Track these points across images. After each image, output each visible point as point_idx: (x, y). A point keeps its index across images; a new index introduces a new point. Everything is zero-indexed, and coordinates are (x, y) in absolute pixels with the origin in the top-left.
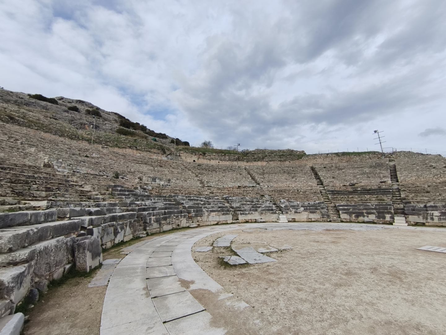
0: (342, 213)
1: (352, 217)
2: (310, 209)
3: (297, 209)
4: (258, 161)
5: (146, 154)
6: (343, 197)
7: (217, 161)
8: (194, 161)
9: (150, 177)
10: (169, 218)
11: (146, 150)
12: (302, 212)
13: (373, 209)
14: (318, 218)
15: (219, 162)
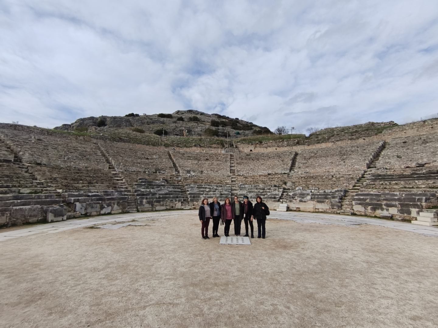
0: (356, 205)
1: (368, 210)
2: (318, 198)
3: (303, 198)
4: (323, 142)
5: (208, 149)
6: (382, 184)
7: (274, 148)
8: (251, 150)
9: (184, 170)
10: (163, 201)
11: (208, 146)
12: (307, 201)
13: (395, 200)
14: (327, 209)
15: (276, 149)
